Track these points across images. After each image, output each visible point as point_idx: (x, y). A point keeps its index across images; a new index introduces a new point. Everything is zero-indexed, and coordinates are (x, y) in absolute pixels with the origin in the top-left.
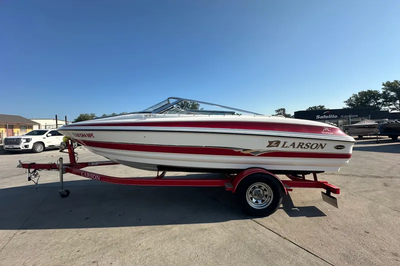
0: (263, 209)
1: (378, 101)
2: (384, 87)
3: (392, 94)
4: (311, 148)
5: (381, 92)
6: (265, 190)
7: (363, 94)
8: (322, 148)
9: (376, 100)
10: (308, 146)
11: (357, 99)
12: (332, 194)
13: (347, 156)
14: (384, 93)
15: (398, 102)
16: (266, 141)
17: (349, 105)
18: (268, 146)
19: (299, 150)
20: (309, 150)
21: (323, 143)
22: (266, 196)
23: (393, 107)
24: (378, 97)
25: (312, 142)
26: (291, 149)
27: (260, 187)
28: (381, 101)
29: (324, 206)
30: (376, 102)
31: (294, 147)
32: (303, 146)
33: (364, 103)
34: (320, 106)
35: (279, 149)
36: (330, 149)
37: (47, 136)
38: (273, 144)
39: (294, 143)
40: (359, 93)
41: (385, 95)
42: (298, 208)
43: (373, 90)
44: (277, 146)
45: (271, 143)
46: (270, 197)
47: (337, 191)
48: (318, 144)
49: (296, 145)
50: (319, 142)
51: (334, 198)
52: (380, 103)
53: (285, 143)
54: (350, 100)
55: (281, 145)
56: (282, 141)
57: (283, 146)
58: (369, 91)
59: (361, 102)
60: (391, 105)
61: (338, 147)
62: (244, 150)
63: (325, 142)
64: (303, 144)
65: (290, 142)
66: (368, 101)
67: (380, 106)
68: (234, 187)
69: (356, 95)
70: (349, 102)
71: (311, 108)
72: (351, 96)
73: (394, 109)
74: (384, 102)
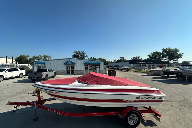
0: (134, 125)
1: (160, 56)
2: (162, 50)
3: (165, 53)
4: (151, 99)
5: (161, 52)
6: (135, 117)
7: (155, 53)
8: (155, 98)
9: (159, 55)
10: (150, 98)
11: (153, 55)
12: (158, 116)
13: (162, 101)
14: (162, 53)
15: (167, 57)
16: (135, 97)
17: (150, 57)
18: (136, 99)
19: (147, 100)
20: (150, 100)
21: (155, 97)
22: (135, 119)
23: (165, 59)
24: (160, 54)
25: (151, 97)
26: (144, 100)
27: (133, 115)
28: (161, 56)
29: (154, 120)
30: (159, 56)
31: (145, 99)
32: (148, 98)
33: (155, 56)
34: (138, 57)
35: (140, 99)
36: (157, 99)
37: (6, 72)
38: (137, 98)
39: (145, 97)
40: (153, 52)
41: (162, 54)
42: (146, 121)
43: (158, 52)
44: (139, 99)
45: (137, 97)
46: (137, 120)
47: (160, 116)
48: (153, 97)
49: (146, 98)
50: (154, 97)
51: (159, 118)
52: (161, 57)
53: (142, 97)
54: (150, 55)
55: (141, 98)
56: (141, 97)
57: (141, 99)
58: (157, 52)
59: (154, 56)
60: (165, 58)
61: (160, 98)
62: (127, 100)
63: (156, 97)
64: (148, 97)
65: (144, 97)
66: (156, 56)
67: (161, 58)
68: (123, 117)
69: (152, 53)
70: (149, 56)
71: (135, 57)
72: (150, 53)
73: (166, 60)
74: (162, 56)
